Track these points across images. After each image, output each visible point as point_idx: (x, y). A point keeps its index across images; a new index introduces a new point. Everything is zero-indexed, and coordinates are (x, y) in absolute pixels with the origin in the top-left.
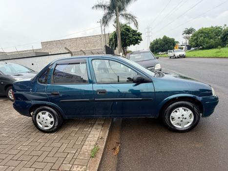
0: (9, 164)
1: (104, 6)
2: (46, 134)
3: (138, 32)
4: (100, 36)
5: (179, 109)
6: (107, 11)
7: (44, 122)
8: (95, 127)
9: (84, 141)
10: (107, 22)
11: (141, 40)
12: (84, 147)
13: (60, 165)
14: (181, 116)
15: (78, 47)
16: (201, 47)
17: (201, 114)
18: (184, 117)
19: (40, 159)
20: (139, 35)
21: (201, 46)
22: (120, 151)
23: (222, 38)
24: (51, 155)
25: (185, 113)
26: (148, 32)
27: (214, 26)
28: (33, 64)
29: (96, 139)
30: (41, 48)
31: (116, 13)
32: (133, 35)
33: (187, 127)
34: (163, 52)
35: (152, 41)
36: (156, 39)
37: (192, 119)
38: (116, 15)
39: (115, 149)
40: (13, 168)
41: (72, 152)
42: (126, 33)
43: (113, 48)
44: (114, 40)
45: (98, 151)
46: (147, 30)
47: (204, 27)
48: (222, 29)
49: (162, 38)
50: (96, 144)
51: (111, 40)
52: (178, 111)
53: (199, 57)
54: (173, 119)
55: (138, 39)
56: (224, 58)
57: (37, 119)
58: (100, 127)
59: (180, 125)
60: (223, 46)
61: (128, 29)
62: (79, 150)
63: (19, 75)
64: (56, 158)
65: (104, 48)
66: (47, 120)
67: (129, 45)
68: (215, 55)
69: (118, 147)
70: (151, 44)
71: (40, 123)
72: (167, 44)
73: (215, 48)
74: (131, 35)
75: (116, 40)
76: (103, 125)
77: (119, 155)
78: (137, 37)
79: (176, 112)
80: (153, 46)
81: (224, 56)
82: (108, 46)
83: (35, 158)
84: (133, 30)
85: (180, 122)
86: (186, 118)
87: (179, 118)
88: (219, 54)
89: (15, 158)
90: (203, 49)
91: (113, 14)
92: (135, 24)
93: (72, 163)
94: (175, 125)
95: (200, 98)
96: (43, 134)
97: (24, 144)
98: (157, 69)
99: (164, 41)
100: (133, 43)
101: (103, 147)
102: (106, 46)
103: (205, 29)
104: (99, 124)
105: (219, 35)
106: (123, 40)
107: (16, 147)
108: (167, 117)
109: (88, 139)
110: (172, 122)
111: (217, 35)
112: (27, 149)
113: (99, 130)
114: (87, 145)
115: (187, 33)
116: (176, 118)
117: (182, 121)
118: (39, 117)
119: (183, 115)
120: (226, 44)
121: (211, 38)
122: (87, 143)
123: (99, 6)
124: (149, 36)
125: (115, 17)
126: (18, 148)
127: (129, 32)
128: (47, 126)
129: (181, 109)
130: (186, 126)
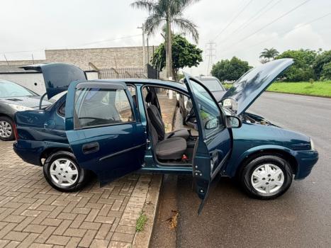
0: (10, 237)
1: (150, 5)
2: (64, 194)
3: (197, 48)
4: (140, 48)
5: (264, 167)
6: (153, 12)
7: (62, 175)
8: (138, 186)
9: (124, 206)
10: (151, 29)
11: (201, 60)
12: (125, 215)
13: (91, 240)
14: (266, 177)
15: (104, 63)
16: (285, 78)
17: (294, 175)
18: (271, 178)
19: (59, 231)
20: (199, 52)
21: (286, 76)
22: (179, 223)
23: (314, 68)
24: (75, 225)
25: (272, 172)
26: (211, 49)
27: (304, 49)
28: (36, 84)
29: (142, 204)
30: (45, 59)
31: (167, 17)
32: (190, 52)
33: (274, 192)
34: (230, 80)
35: (215, 63)
36: (222, 61)
37: (282, 182)
38: (167, 20)
39: (170, 220)
40: (18, 243)
41: (107, 222)
42: (179, 48)
43: (159, 69)
44: (160, 56)
45: (147, 222)
46: (208, 47)
47: (291, 50)
48: (315, 54)
49: (230, 60)
50: (143, 212)
51: (156, 56)
52: (263, 169)
53: (283, 93)
54: (255, 179)
55: (197, 59)
56: (318, 96)
57: (51, 170)
58: (146, 187)
59: (264, 189)
60: (316, 80)
61: (183, 43)
62: (118, 219)
63: (15, 100)
64: (85, 231)
65: (144, 67)
66: (67, 172)
67: (182, 67)
68: (304, 91)
69: (175, 218)
70: (214, 66)
71: (55, 176)
72: (236, 69)
73: (305, 81)
74: (187, 52)
75: (164, 58)
76: (150, 185)
77: (178, 229)
78: (194, 55)
79: (260, 170)
80: (216, 70)
81: (317, 94)
82: (152, 65)
83: (50, 230)
84: (190, 45)
85: (265, 185)
86: (273, 180)
87: (264, 179)
88: (311, 90)
89: (19, 228)
90: (288, 81)
91: (162, 18)
92: (193, 35)
93: (108, 238)
94: (257, 189)
95: (294, 153)
96: (58, 193)
97: (30, 208)
98: (226, 105)
99: (233, 65)
100: (189, 65)
101: (153, 216)
102: (148, 65)
103: (293, 52)
104: (143, 183)
105: (311, 64)
106: (175, 58)
107: (17, 212)
108: (246, 177)
109: (129, 203)
110: (254, 185)
111: (308, 63)
112: (36, 216)
113: (145, 191)
114: (129, 213)
115: (266, 56)
116: (260, 179)
117: (267, 183)
118: (55, 167)
119: (269, 175)
120: (319, 76)
121: (300, 66)
122: (128, 209)
123: (142, 3)
124: (211, 55)
125: (166, 22)
126: (22, 214)
127: (184, 47)
128: (67, 182)
129: (267, 166)
130: (272, 191)
